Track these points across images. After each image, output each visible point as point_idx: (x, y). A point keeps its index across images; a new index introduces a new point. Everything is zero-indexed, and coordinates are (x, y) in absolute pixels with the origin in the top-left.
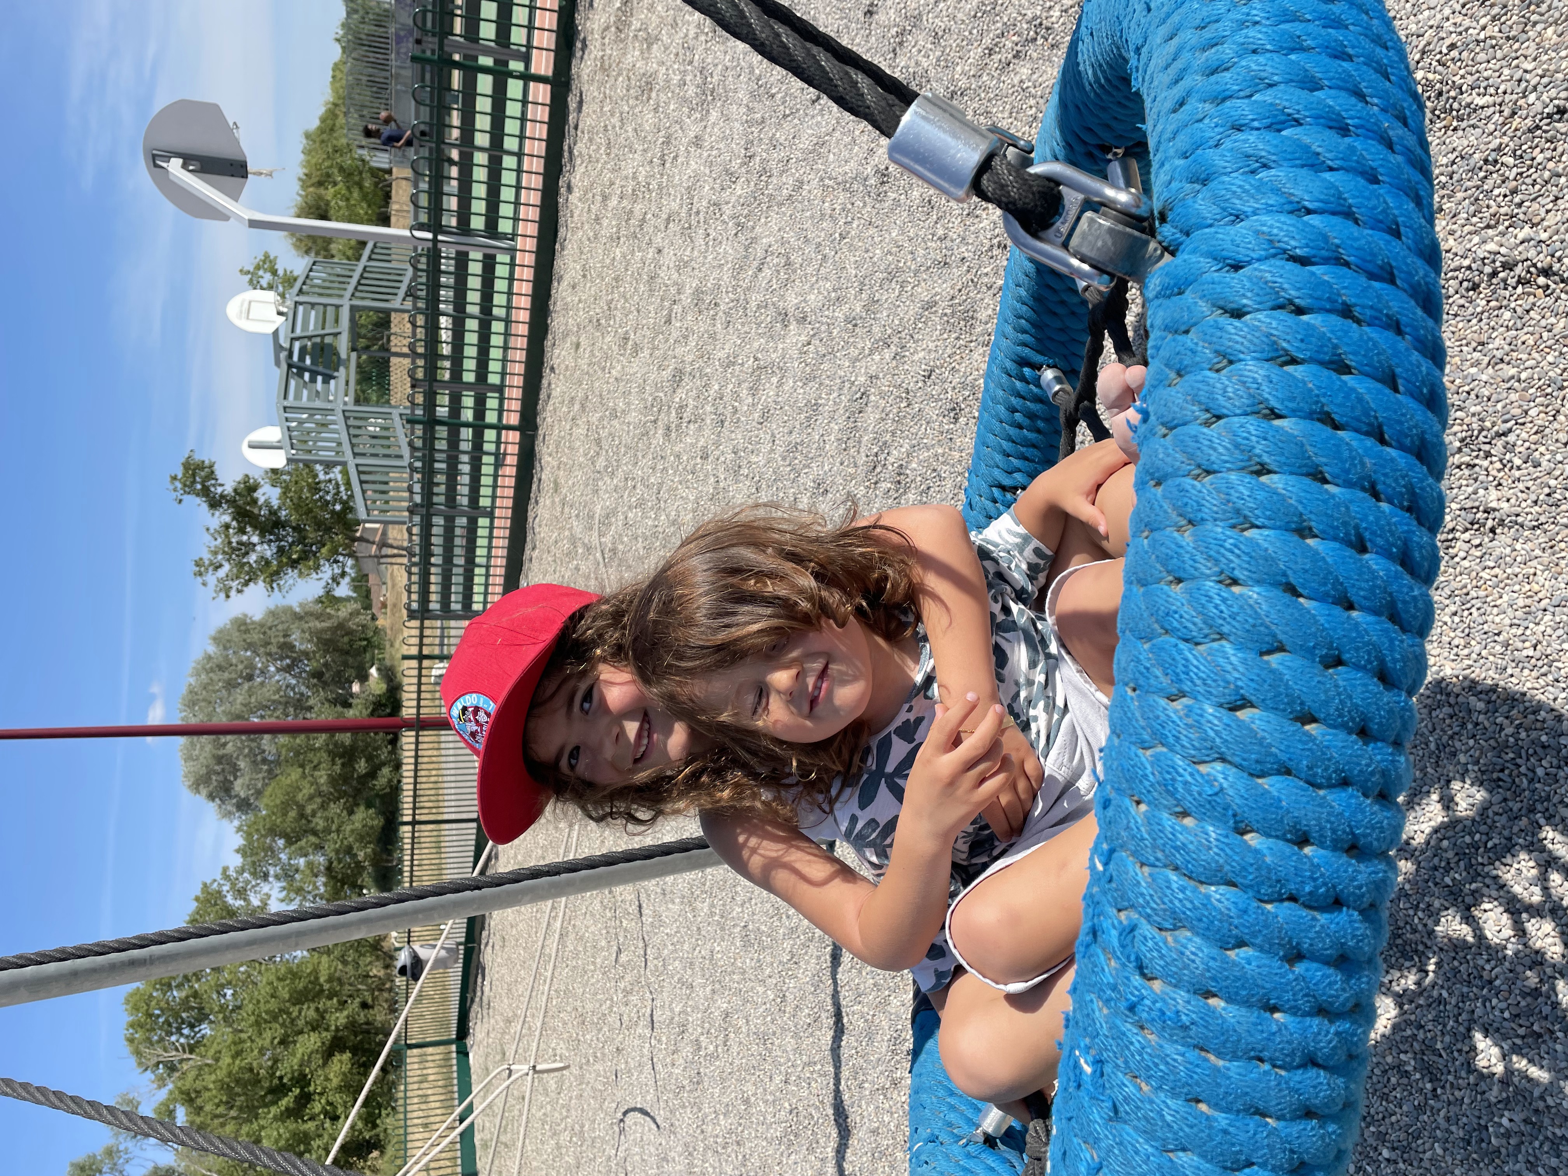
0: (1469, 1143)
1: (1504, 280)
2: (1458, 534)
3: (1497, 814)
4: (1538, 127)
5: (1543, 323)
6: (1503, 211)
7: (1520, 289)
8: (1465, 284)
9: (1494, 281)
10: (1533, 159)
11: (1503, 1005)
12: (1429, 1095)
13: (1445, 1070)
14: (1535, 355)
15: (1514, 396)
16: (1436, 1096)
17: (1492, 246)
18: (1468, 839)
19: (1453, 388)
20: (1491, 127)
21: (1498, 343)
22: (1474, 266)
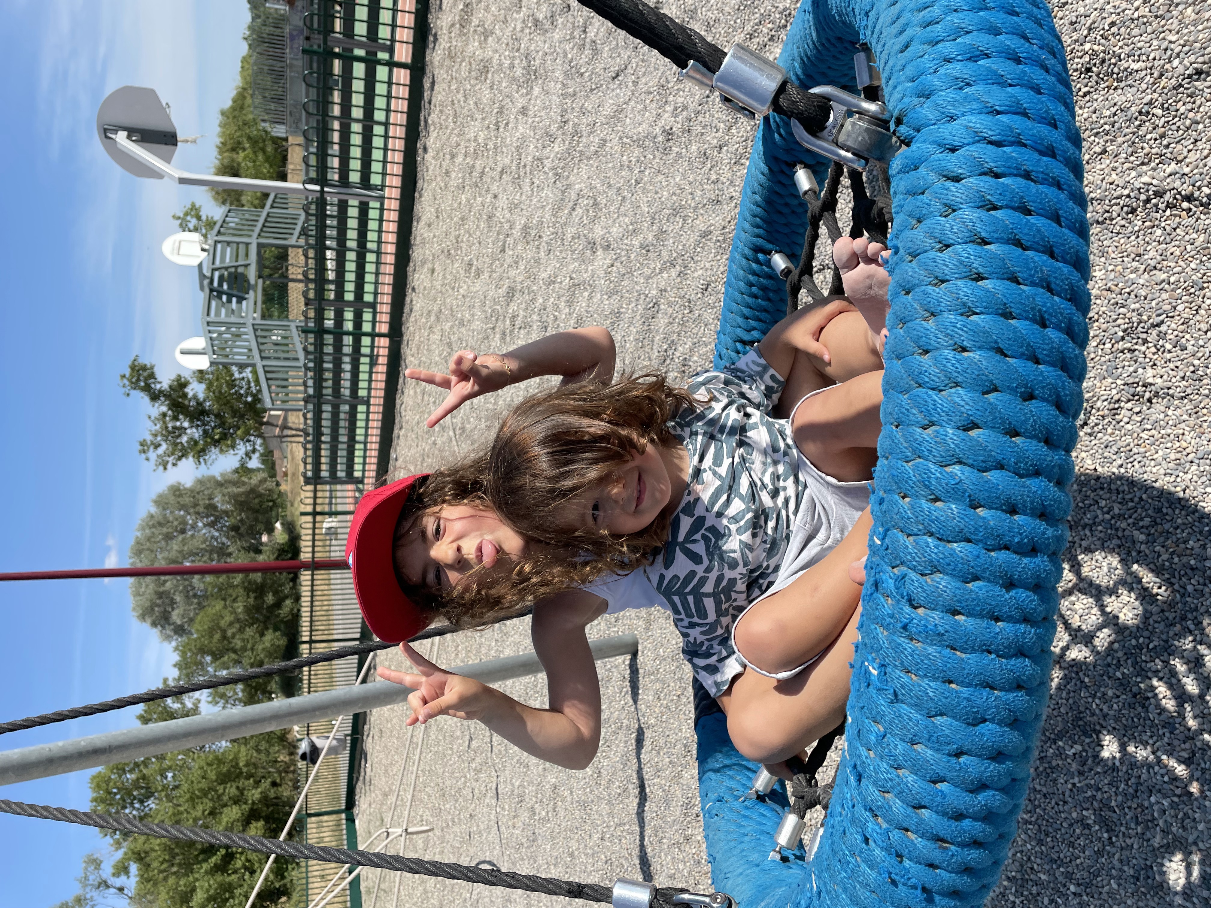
0: (1138, 879)
1: (1156, 205)
2: (1122, 404)
3: (1156, 622)
4: (1181, 86)
5: (1187, 238)
6: (1154, 151)
7: (1168, 212)
8: (1125, 209)
9: (1148, 206)
10: (1177, 110)
12: (1106, 843)
13: (1118, 823)
14: (1181, 263)
15: (1165, 296)
16: (1111, 843)
17: (1146, 179)
18: (1134, 642)
19: (1117, 290)
20: (1144, 86)
21: (1152, 254)
22: (1132, 195)
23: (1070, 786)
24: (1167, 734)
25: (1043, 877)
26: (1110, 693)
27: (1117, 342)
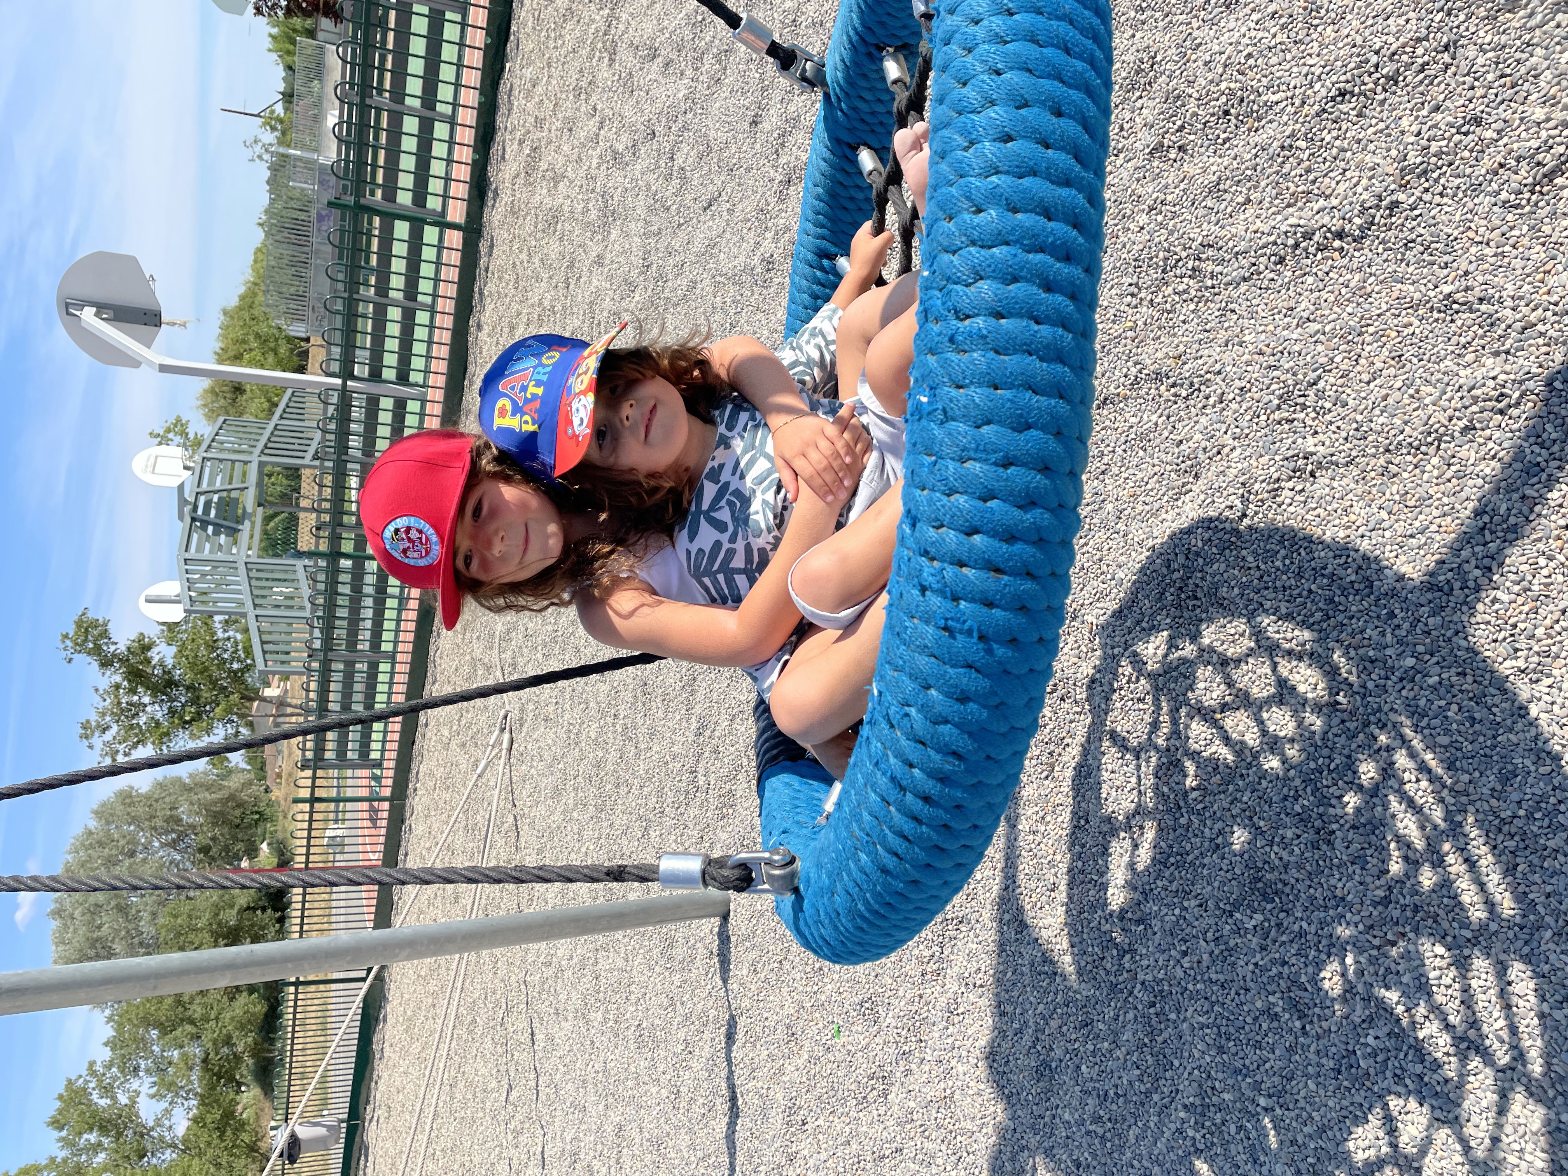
0: (1339, 1073)
1: (1306, 250)
2: (1283, 484)
3: (1336, 735)
4: (1324, 111)
5: (1341, 280)
6: (1300, 189)
7: (1319, 256)
8: (1273, 259)
9: (1298, 252)
10: (1322, 140)
11: (1357, 918)
12: (1299, 1033)
13: (1311, 1004)
14: (1335, 309)
15: (1320, 348)
16: (1305, 1034)
17: (1292, 221)
18: (1312, 765)
19: (1268, 351)
20: (1285, 118)
21: (1305, 305)
22: (1279, 241)
23: (1251, 967)
24: (1358, 871)
25: (1226, 1096)
26: (1289, 834)
27: (1273, 412)
